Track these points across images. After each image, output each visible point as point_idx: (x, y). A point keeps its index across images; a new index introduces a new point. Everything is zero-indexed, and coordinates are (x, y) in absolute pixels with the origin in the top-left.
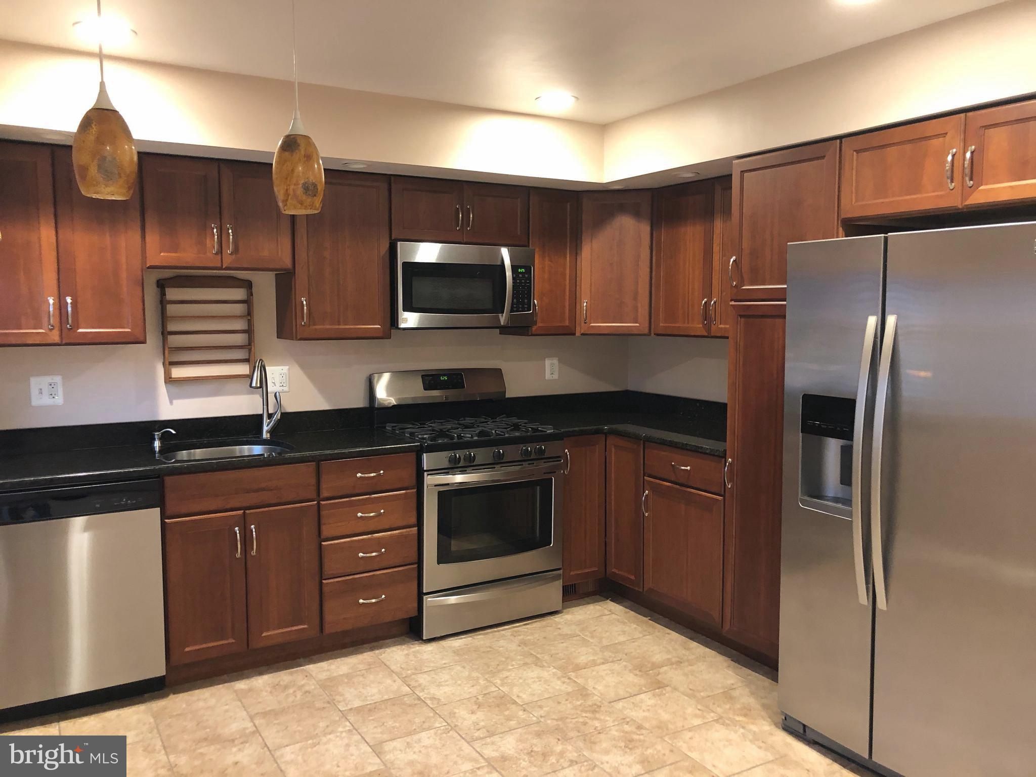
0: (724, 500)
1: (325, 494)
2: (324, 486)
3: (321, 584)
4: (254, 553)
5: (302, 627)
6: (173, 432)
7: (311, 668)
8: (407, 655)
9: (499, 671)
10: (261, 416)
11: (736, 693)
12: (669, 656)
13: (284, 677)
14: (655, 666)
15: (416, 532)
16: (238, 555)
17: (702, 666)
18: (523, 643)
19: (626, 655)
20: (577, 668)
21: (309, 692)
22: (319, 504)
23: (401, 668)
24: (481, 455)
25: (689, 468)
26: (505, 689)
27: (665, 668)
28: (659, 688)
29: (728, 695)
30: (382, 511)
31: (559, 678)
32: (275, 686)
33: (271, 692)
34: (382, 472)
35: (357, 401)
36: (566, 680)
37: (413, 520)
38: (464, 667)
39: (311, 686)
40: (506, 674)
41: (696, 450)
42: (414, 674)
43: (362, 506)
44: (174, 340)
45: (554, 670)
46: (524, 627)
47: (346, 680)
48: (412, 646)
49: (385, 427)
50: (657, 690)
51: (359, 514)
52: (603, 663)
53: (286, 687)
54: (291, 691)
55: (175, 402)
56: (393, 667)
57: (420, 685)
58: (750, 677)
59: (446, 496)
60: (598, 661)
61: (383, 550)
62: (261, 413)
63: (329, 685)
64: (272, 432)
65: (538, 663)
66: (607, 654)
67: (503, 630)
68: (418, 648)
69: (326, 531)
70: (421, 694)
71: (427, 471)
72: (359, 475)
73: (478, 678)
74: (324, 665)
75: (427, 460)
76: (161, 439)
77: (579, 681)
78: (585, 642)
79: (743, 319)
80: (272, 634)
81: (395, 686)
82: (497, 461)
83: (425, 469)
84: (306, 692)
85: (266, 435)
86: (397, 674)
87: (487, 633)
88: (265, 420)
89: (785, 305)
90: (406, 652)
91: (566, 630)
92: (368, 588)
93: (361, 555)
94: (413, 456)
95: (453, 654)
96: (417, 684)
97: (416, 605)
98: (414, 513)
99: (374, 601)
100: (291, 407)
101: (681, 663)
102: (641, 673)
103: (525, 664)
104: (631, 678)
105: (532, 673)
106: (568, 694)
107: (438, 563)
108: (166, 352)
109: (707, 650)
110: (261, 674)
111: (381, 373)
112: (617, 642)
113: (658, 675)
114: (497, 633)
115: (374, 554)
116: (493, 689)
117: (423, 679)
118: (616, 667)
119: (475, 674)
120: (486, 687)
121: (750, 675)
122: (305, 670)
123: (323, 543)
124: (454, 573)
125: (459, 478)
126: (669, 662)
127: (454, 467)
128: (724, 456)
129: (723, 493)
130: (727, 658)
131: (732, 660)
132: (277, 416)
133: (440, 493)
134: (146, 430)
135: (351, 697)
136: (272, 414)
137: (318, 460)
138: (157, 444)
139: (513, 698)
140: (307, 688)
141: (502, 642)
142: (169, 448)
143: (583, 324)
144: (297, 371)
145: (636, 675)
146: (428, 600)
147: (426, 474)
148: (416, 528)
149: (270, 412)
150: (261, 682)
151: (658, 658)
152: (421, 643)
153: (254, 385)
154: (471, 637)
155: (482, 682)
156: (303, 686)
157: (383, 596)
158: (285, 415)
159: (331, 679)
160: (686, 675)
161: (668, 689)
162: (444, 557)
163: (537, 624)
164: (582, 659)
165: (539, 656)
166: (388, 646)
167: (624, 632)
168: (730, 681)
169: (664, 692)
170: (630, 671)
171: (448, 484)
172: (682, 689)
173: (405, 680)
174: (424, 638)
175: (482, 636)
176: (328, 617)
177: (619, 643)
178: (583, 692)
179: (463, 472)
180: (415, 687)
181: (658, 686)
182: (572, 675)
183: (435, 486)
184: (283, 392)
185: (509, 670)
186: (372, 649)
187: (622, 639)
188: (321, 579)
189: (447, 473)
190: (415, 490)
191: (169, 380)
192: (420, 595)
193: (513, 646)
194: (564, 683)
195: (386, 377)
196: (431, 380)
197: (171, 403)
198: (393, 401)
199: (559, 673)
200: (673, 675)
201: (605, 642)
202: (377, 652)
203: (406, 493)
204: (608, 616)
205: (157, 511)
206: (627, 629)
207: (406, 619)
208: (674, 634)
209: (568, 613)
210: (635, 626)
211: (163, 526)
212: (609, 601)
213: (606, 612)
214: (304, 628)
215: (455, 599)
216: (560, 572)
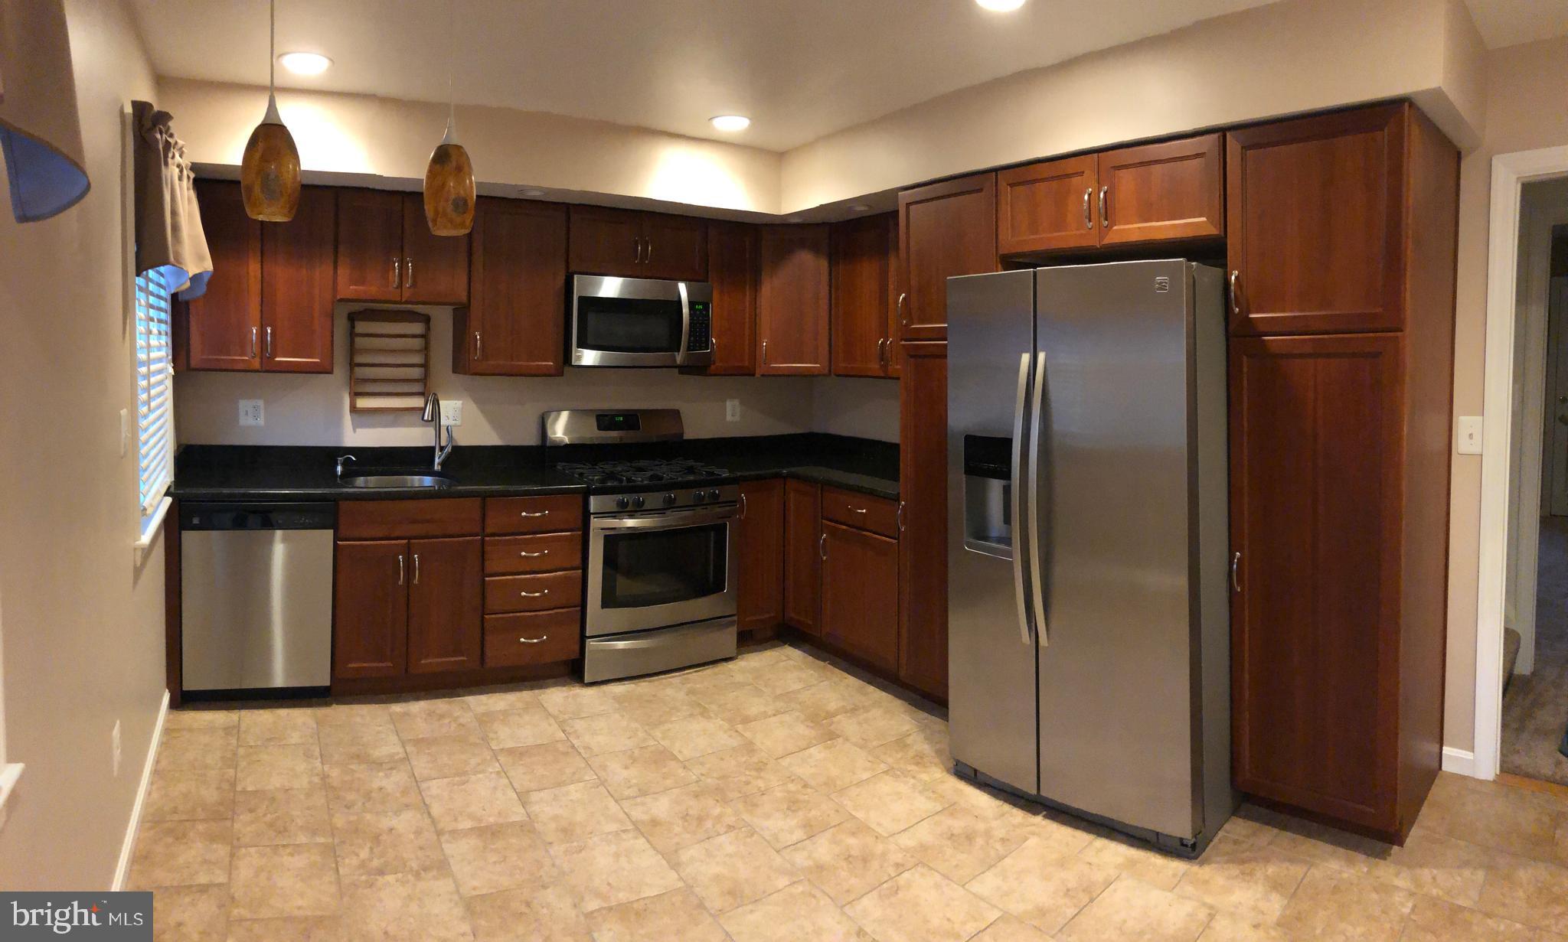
0: (899, 542)
1: (489, 530)
2: (488, 521)
3: (483, 620)
4: (416, 581)
5: (462, 658)
6: (354, 459)
7: (471, 700)
8: (567, 697)
9: (661, 723)
10: (433, 449)
11: (909, 741)
12: (845, 704)
13: (441, 705)
14: (831, 715)
15: (581, 574)
16: (401, 582)
17: (876, 712)
18: (691, 692)
19: (800, 704)
20: (746, 720)
21: (463, 726)
22: (483, 540)
23: (559, 711)
24: (653, 499)
25: (864, 511)
26: (665, 743)
27: (839, 717)
28: (830, 740)
29: (901, 743)
30: (546, 552)
31: (725, 732)
32: (430, 714)
33: (425, 719)
34: (547, 512)
35: (530, 439)
36: (735, 734)
37: (578, 562)
38: (623, 716)
39: (467, 718)
40: (667, 726)
41: (871, 493)
42: (571, 718)
43: (528, 545)
44: (361, 372)
45: (721, 722)
46: (694, 674)
47: (502, 718)
48: (572, 688)
49: (555, 466)
50: (829, 742)
51: (523, 554)
52: (774, 715)
53: (442, 717)
54: (447, 721)
55: (358, 430)
56: (550, 710)
57: (576, 731)
58: (926, 721)
59: (613, 540)
60: (770, 713)
61: (546, 591)
62: (433, 444)
63: (485, 720)
64: (443, 464)
65: (705, 713)
66: (780, 704)
67: (670, 678)
68: (578, 691)
69: (491, 565)
70: (575, 742)
71: (593, 514)
72: (524, 514)
73: (637, 730)
74: (483, 698)
75: (594, 503)
76: (343, 465)
77: (748, 734)
78: (758, 692)
80: (431, 662)
81: (552, 731)
82: (670, 505)
83: (591, 511)
84: (460, 724)
85: (437, 467)
86: (555, 718)
87: (654, 681)
88: (437, 453)
90: (566, 694)
91: (739, 678)
92: (533, 628)
93: (523, 594)
94: (580, 498)
95: (613, 701)
96: (572, 730)
97: (577, 647)
98: (579, 555)
99: (535, 641)
100: (463, 441)
101: (856, 710)
102: (811, 725)
103: (691, 715)
104: (802, 729)
105: (697, 725)
106: (733, 749)
107: (602, 608)
108: (353, 384)
109: (884, 694)
110: (418, 699)
111: (560, 411)
112: (791, 690)
113: (831, 725)
114: (664, 681)
115: (537, 594)
116: (652, 743)
117: (579, 725)
118: (786, 718)
119: (634, 725)
120: (645, 740)
121: (926, 719)
122: (463, 702)
123: (487, 579)
124: (620, 618)
125: (630, 523)
126: (844, 711)
127: (623, 511)
128: (897, 499)
129: (897, 536)
130: (904, 702)
131: (910, 704)
132: (448, 449)
133: (606, 537)
134: (332, 454)
135: (505, 736)
136: (443, 447)
137: (484, 496)
138: (339, 469)
139: (674, 752)
140: (462, 720)
141: (669, 691)
142: (350, 474)
143: (763, 365)
144: (472, 406)
145: (808, 726)
146: (591, 644)
147: (592, 516)
148: (580, 571)
149: (442, 445)
150: (418, 708)
151: (833, 706)
152: (583, 687)
153: (426, 418)
154: (633, 683)
155: (641, 734)
156: (458, 717)
157: (545, 637)
158: (457, 449)
159: (487, 714)
160: (859, 723)
161: (840, 740)
162: (609, 600)
163: (709, 671)
164: (753, 711)
165: (706, 706)
166: (547, 687)
167: (800, 680)
168: (906, 727)
169: (835, 744)
170: (802, 722)
171: (615, 528)
172: (854, 740)
173: (562, 725)
174: (586, 682)
175: (647, 683)
176: (489, 653)
177: (793, 692)
178: (749, 748)
179: (631, 517)
180: (569, 733)
181: (831, 737)
182: (740, 727)
183: (602, 529)
184: (455, 426)
185: (672, 722)
186: (532, 688)
187: (798, 686)
188: (483, 613)
189: (615, 517)
190: (580, 533)
191: (354, 409)
192: (583, 638)
193: (681, 695)
194: (730, 736)
195: (565, 416)
196: (605, 420)
197: (355, 431)
198: (567, 440)
199: (726, 725)
200: (848, 726)
201: (779, 692)
202: (537, 691)
203: (571, 535)
204: (784, 663)
205: (331, 532)
206: (803, 676)
207: (565, 663)
208: (852, 680)
209: (742, 659)
210: (812, 672)
211: (336, 547)
212: (786, 646)
213: (784, 658)
214: (464, 660)
215: (621, 645)
216: (735, 618)
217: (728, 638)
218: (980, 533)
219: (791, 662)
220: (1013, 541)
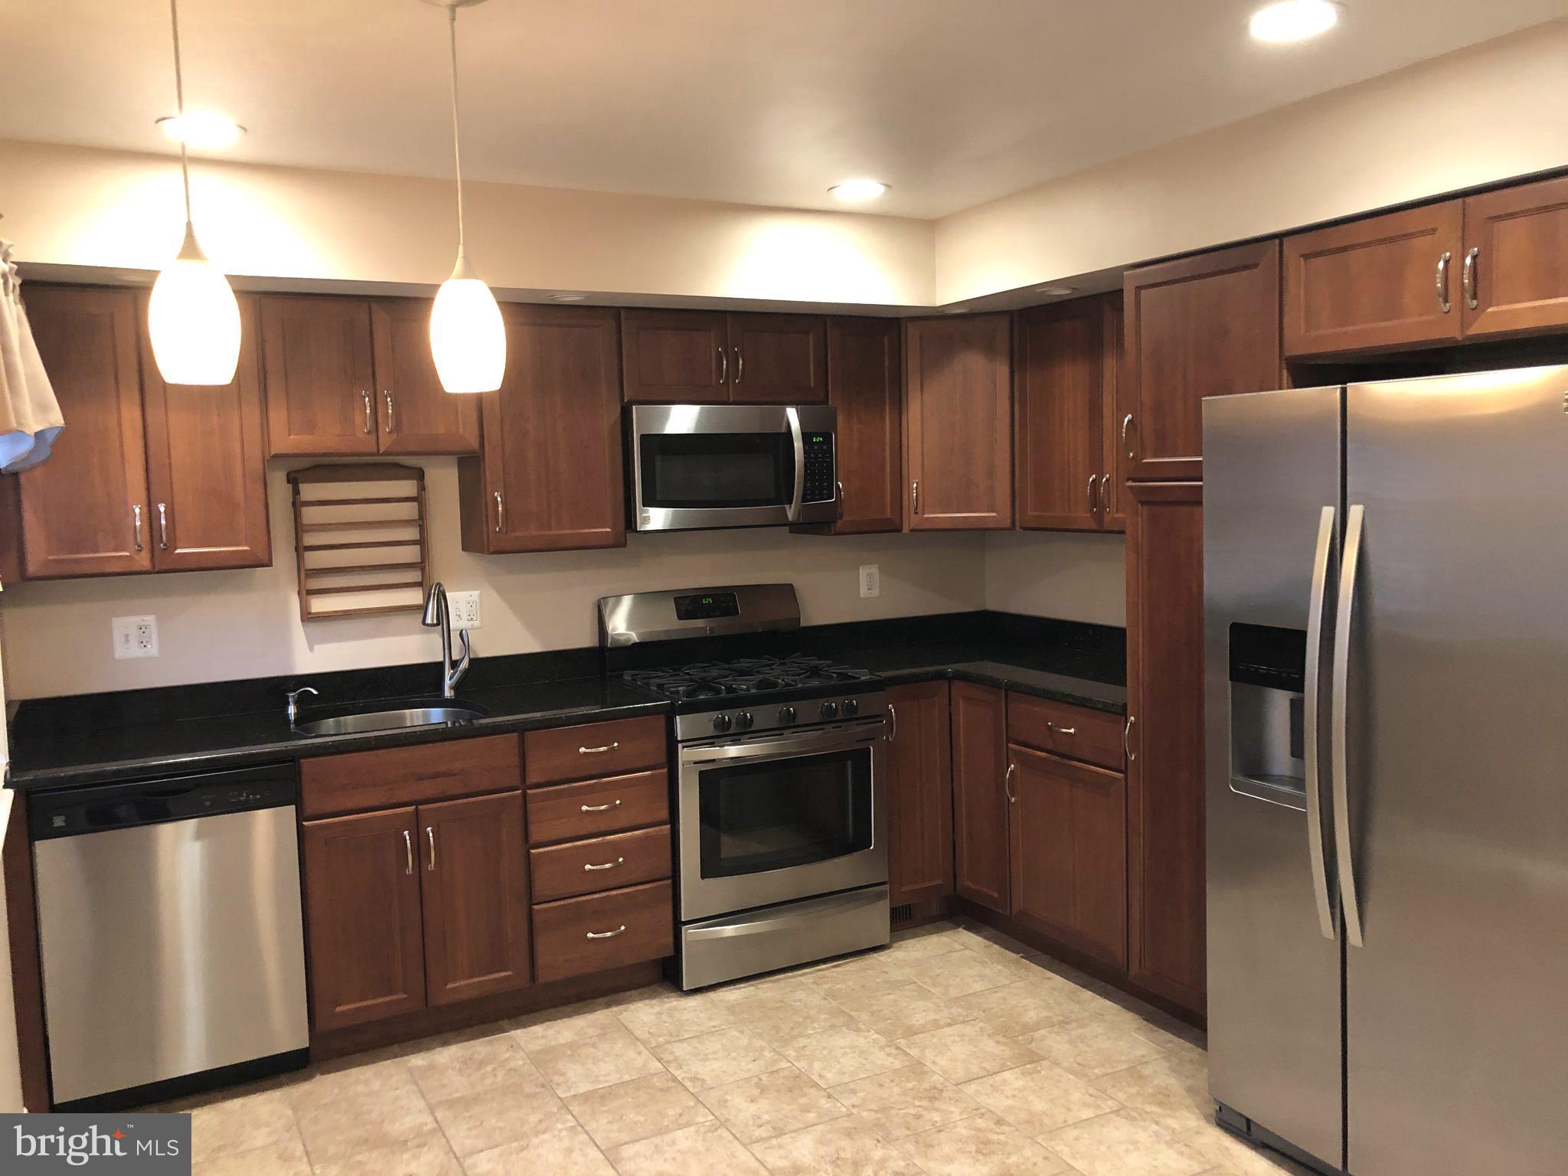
0: (1126, 778)
1: (532, 779)
2: (531, 767)
3: (530, 912)
4: (432, 867)
5: (503, 974)
6: (315, 692)
7: (519, 1034)
8: (660, 1013)
9: (795, 1038)
10: (441, 665)
11: (1147, 1070)
12: (1049, 1014)
13: (480, 1048)
14: (1028, 1029)
15: (668, 832)
16: (409, 871)
17: (1097, 1028)
18: (831, 995)
19: (984, 1011)
20: (911, 1032)
21: (515, 1070)
22: (524, 794)
23: (650, 1033)
24: (764, 715)
25: (1072, 731)
26: (802, 1065)
27: (1042, 1032)
28: (1030, 1063)
29: (1135, 1073)
30: (618, 802)
31: (882, 1048)
32: (466, 1062)
33: (460, 1070)
34: (616, 744)
35: (582, 640)
36: (893, 1051)
37: (664, 814)
38: (742, 1032)
39: (519, 1061)
40: (803, 1041)
41: (1082, 703)
42: (669, 1042)
43: (588, 795)
44: (314, 560)
45: (876, 1036)
46: (833, 970)
47: (569, 1052)
48: (666, 1000)
49: (621, 676)
50: (1028, 1066)
51: (585, 808)
52: (949, 1025)
53: (482, 1063)
54: (489, 1068)
55: (317, 647)
56: (638, 1033)
57: (676, 1060)
58: (1170, 1045)
59: (712, 778)
60: (942, 1023)
61: (621, 860)
62: (441, 659)
63: (544, 1059)
64: (456, 687)
65: (852, 1024)
66: (955, 1011)
67: (800, 975)
68: (675, 1003)
69: (537, 833)
70: (677, 1073)
71: (682, 741)
72: (582, 750)
73: (762, 1049)
74: (537, 1029)
75: (682, 726)
76: (298, 702)
77: (914, 1052)
78: (923, 994)
79: (1146, 508)
80: (461, 986)
81: (639, 1060)
82: (788, 724)
83: (679, 739)
84: (511, 1070)
85: (448, 693)
86: (645, 1043)
87: (780, 979)
88: (448, 672)
89: (1201, 487)
90: (657, 1009)
91: (896, 975)
92: (602, 916)
93: (588, 867)
94: (660, 722)
95: (727, 1013)
96: (671, 1058)
97: (670, 940)
98: (665, 804)
99: (609, 934)
100: (485, 649)
101: (1067, 1023)
102: (1004, 1040)
103: (833, 1027)
104: (989, 1046)
105: (843, 1040)
106: (895, 1071)
107: (703, 877)
108: (303, 575)
109: (1108, 1003)
110: (445, 1043)
111: (614, 597)
112: (971, 992)
113: (1031, 1043)
114: (793, 980)
115: (608, 866)
116: (784, 1064)
117: (680, 1050)
118: (968, 1030)
119: (758, 1043)
120: (775, 1062)
121: (1171, 1042)
122: (510, 1037)
123: (533, 851)
124: (726, 891)
125: (732, 751)
126: (1049, 1023)
127: (724, 734)
128: (1123, 712)
129: (1123, 768)
130: (1137, 1017)
131: (1144, 1019)
132: (464, 665)
133: (701, 773)
134: (277, 688)
135: (576, 1078)
136: (457, 661)
137: (521, 729)
138: (292, 710)
139: (813, 1077)
140: (512, 1064)
141: (800, 995)
142: (310, 715)
143: (912, 515)
144: (494, 596)
145: (998, 1042)
146: (689, 933)
147: (680, 745)
148: (669, 826)
149: (453, 658)
150: (447, 1056)
151: (1032, 1016)
152: (681, 996)
153: (429, 621)
154: (752, 985)
155: (768, 1054)
156: (507, 1060)
157: (623, 928)
158: (474, 662)
159: (547, 1051)
160: (1072, 1042)
161: (1045, 1063)
162: (710, 869)
163: (852, 967)
164: (919, 1019)
165: (853, 1014)
166: (631, 1001)
167: (982, 977)
168: (1140, 1052)
169: (1039, 1068)
170: (990, 1036)
171: (713, 761)
172: (1066, 1064)
173: (656, 1053)
174: (685, 989)
175: (770, 985)
176: (541, 959)
177: (974, 994)
178: (917, 1069)
179: (736, 742)
180: (669, 1062)
181: (1030, 1058)
182: (902, 1042)
183: (695, 763)
184: (473, 628)
185: (809, 1036)
186: (608, 1005)
187: (978, 987)
188: (531, 903)
189: (712, 744)
190: (666, 770)
191: (307, 617)
192: (678, 924)
193: (816, 1000)
194: (889, 1055)
195: (628, 602)
196: (689, 604)
197: (311, 649)
198: (634, 637)
199: (883, 1040)
200: (1056, 1044)
201: (954, 993)
202: (615, 1009)
203: (652, 774)
204: (959, 954)
205: (291, 809)
206: (987, 971)
207: (657, 961)
208: (1058, 980)
209: (899, 948)
210: (1000, 967)
211: (301, 831)
212: (961, 929)
213: (957, 946)
214: (509, 976)
215: (729, 930)
216: (886, 887)
217: (876, 917)
218: (1254, 765)
219: (968, 952)
220: (1308, 781)
